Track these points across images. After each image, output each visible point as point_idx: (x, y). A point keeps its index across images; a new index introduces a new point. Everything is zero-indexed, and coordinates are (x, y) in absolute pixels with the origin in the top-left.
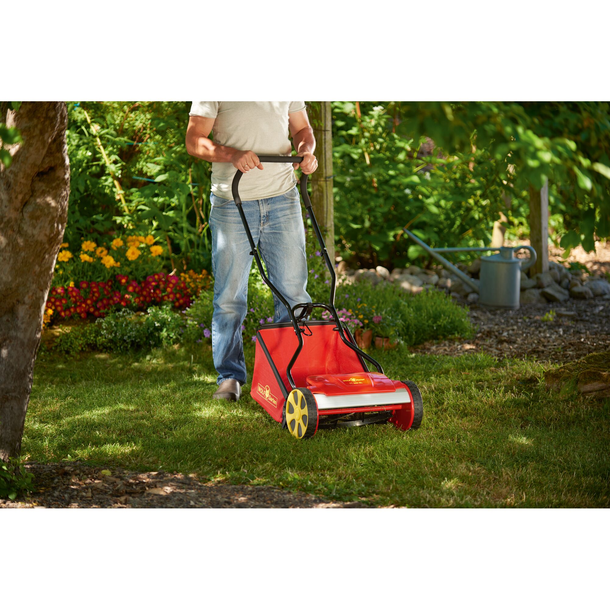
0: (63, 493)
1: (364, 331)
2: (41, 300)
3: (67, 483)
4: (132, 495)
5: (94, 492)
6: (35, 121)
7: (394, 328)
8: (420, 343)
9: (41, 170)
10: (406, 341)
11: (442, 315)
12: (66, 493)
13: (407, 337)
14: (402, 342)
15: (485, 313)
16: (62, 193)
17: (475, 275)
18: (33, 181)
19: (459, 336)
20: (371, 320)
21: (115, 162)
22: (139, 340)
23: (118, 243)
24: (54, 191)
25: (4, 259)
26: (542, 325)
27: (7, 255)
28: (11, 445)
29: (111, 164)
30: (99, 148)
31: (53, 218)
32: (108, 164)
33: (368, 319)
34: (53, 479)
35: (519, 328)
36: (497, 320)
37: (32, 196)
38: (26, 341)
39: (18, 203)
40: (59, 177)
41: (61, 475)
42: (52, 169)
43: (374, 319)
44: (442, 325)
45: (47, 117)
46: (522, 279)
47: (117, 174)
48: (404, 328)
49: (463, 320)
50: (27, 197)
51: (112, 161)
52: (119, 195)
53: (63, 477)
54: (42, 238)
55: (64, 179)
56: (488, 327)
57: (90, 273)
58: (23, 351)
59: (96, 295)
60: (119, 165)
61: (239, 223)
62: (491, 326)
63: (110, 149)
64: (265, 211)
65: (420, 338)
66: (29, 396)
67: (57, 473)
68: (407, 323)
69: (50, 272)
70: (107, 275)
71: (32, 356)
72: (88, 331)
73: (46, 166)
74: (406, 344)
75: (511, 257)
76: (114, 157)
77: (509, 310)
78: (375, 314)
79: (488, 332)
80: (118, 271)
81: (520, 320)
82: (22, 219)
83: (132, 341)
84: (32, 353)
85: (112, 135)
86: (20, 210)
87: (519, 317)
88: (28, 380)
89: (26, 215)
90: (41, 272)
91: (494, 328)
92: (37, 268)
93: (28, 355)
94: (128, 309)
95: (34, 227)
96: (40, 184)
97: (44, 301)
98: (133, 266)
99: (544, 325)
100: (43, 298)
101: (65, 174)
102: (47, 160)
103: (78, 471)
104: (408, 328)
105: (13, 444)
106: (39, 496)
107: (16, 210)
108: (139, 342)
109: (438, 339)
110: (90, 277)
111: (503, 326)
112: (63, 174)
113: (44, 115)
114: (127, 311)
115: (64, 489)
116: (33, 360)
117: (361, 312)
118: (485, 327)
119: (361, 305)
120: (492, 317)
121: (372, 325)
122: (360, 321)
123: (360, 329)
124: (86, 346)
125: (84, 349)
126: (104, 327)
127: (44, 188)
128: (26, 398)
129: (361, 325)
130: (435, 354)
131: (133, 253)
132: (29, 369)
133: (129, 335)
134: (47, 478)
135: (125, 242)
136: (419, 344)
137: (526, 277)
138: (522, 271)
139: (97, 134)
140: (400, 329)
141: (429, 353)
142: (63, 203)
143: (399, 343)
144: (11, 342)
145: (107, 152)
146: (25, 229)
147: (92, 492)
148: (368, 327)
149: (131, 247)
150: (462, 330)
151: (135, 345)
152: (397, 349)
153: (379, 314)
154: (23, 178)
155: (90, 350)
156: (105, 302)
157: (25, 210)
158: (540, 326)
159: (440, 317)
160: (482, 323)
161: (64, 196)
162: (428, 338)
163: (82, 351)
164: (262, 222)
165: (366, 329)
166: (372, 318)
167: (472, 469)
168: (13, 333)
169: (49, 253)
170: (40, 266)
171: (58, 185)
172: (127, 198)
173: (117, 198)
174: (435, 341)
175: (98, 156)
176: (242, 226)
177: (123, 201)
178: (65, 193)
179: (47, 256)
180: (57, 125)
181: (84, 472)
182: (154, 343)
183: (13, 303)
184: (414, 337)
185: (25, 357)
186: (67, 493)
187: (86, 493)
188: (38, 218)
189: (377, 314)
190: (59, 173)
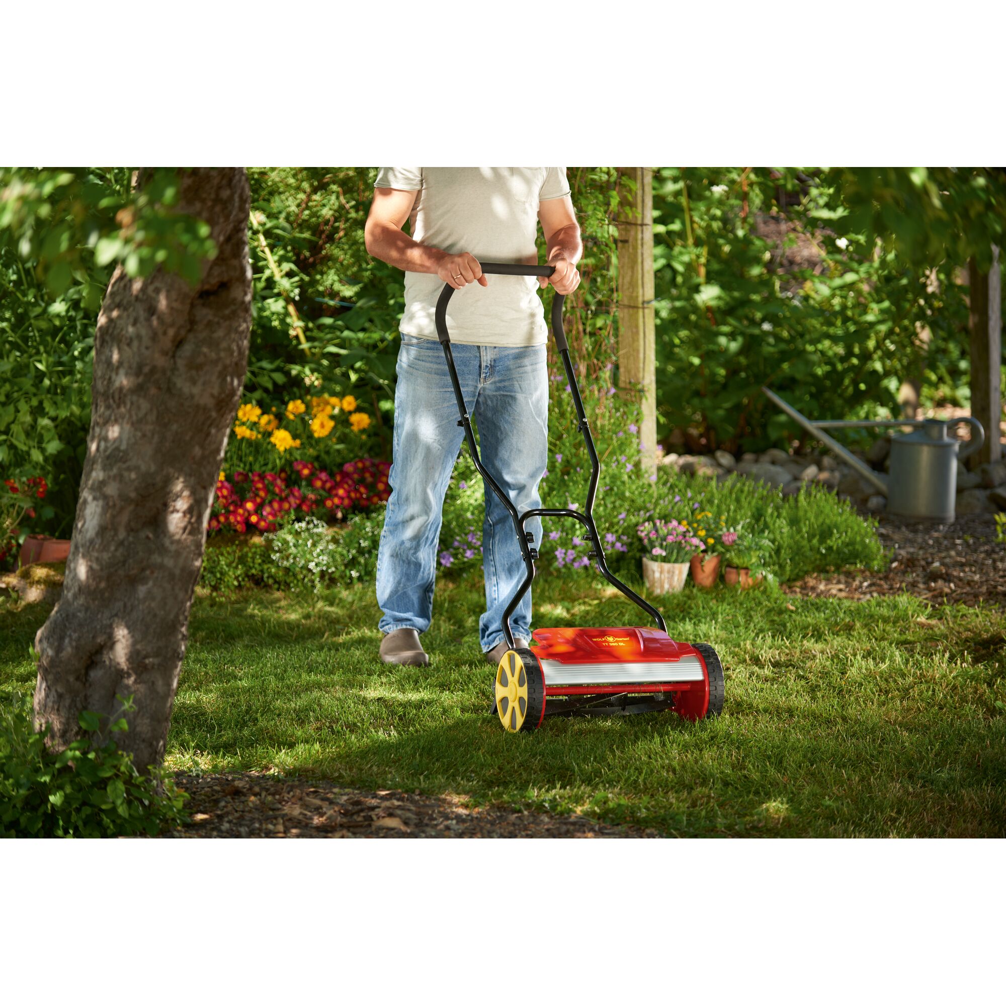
0: (235, 824)
1: (707, 558)
2: (203, 505)
3: (241, 807)
4: (351, 829)
5: (287, 824)
6: (198, 205)
7: (758, 553)
8: (797, 578)
9: (206, 287)
10: (775, 574)
11: (835, 531)
12: (241, 825)
13: (776, 568)
14: (770, 577)
15: (899, 528)
16: (240, 326)
17: (878, 465)
18: (192, 306)
19: (862, 567)
20: (718, 540)
21: (290, 275)
22: (333, 569)
23: (297, 408)
24: (227, 323)
25: (144, 435)
26: (997, 549)
27: (148, 428)
28: (151, 745)
29: (282, 277)
30: (263, 251)
31: (225, 367)
32: (277, 278)
33: (712, 537)
34: (217, 802)
35: (959, 554)
36: (920, 540)
37: (190, 331)
38: (177, 572)
39: (167, 342)
40: (235, 299)
41: (230, 794)
42: (224, 286)
43: (725, 539)
44: (835, 548)
45: (217, 200)
46: (959, 474)
47: (292, 295)
48: (773, 553)
49: (867, 541)
50: (183, 332)
51: (284, 272)
52: (295, 329)
53: (233, 799)
54: (207, 401)
55: (243, 302)
56: (908, 553)
57: (251, 459)
58: (173, 589)
59: (262, 494)
60: (296, 279)
61: (445, 375)
62: (912, 550)
63: (281, 252)
64: (489, 358)
65: (797, 570)
66: (180, 663)
67: (224, 791)
68: (777, 543)
69: (219, 458)
70: (278, 461)
71: (187, 597)
72: (250, 555)
73: (214, 281)
74: (777, 579)
75: (941, 436)
76: (287, 266)
77: (939, 524)
78: (725, 530)
79: (908, 560)
80: (297, 455)
81: (958, 541)
82: (174, 369)
83: (322, 571)
84: (186, 591)
85: (284, 229)
86: (170, 354)
87: (956, 536)
88: (180, 636)
89: (180, 363)
90: (203, 457)
91: (918, 555)
92: (197, 451)
93: (181, 595)
94: (314, 519)
95: (194, 382)
96: (205, 311)
97: (207, 506)
98: (322, 446)
99: (1001, 550)
100: (206, 500)
101: (246, 294)
102: (216, 271)
103: (257, 789)
104: (778, 551)
105: (155, 743)
106: (197, 830)
107: (165, 353)
108: (333, 572)
109: (827, 572)
110: (251, 464)
111: (931, 550)
112: (242, 294)
113: (213, 196)
114: (312, 521)
115: (238, 818)
116: (188, 604)
117: (702, 525)
118: (903, 552)
119: (703, 514)
120: (911, 536)
121: (720, 548)
122: (701, 540)
123: (701, 555)
124: (246, 579)
125: (242, 583)
126: (276, 548)
127: (210, 317)
128: (176, 667)
129: (703, 547)
130: (825, 597)
131: (322, 426)
132: (181, 618)
133: (316, 560)
134: (207, 800)
135: (308, 406)
136: (795, 580)
137: (964, 470)
138: (959, 460)
139: (260, 228)
140: (767, 555)
141: (814, 595)
142: (240, 343)
143: (765, 578)
144: (152, 572)
145: (276, 258)
146: (179, 385)
147: (284, 823)
148: (713, 551)
149: (319, 415)
150: (866, 557)
151: (327, 577)
152: (762, 588)
153: (732, 530)
154: (176, 300)
155: (252, 585)
156: (276, 505)
157: (178, 353)
158: (993, 551)
159: (831, 534)
160: (897, 546)
161: (243, 332)
162: (810, 569)
163: (240, 587)
164: (483, 376)
165: (709, 553)
166: (721, 536)
167: (911, 790)
168: (156, 559)
169: (217, 426)
170: (202, 447)
171: (234, 313)
172: (308, 334)
173: (292, 333)
174: (822, 576)
175: (261, 264)
176: (449, 379)
177: (302, 338)
178: (244, 326)
179: (213, 431)
180: (234, 213)
181: (267, 790)
182: (358, 574)
183: (158, 509)
184: (788, 568)
185: (176, 598)
186: (244, 825)
187: (275, 825)
188: (199, 367)
189: (728, 530)
190: (236, 292)
